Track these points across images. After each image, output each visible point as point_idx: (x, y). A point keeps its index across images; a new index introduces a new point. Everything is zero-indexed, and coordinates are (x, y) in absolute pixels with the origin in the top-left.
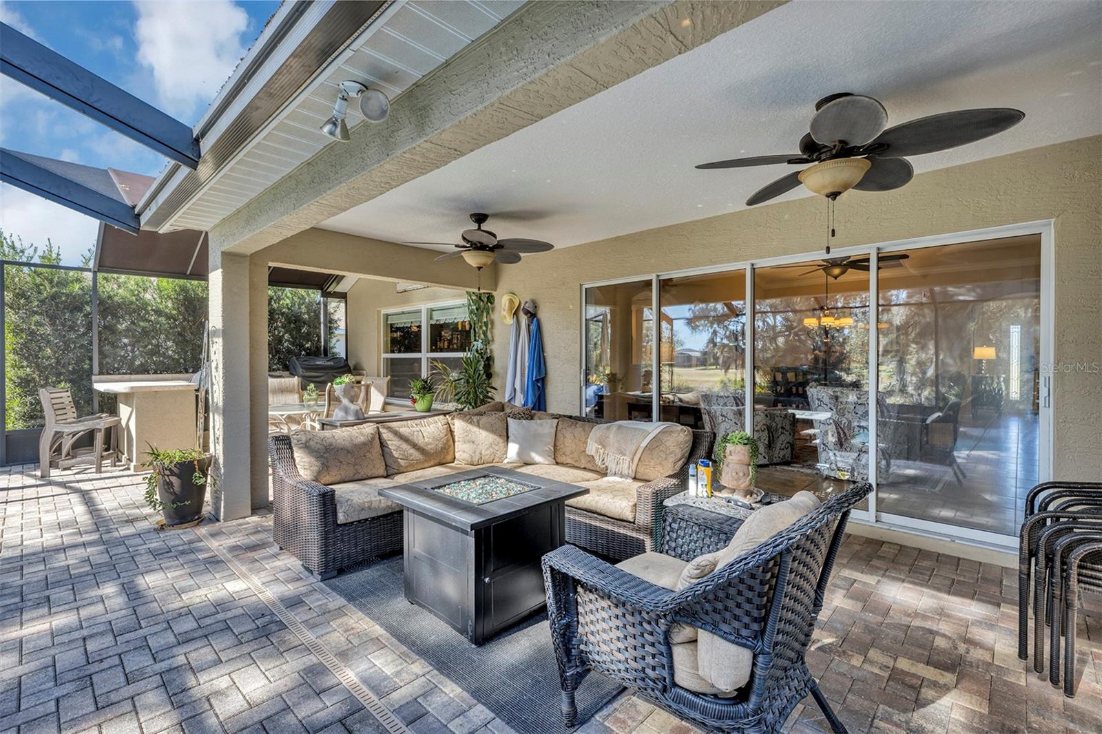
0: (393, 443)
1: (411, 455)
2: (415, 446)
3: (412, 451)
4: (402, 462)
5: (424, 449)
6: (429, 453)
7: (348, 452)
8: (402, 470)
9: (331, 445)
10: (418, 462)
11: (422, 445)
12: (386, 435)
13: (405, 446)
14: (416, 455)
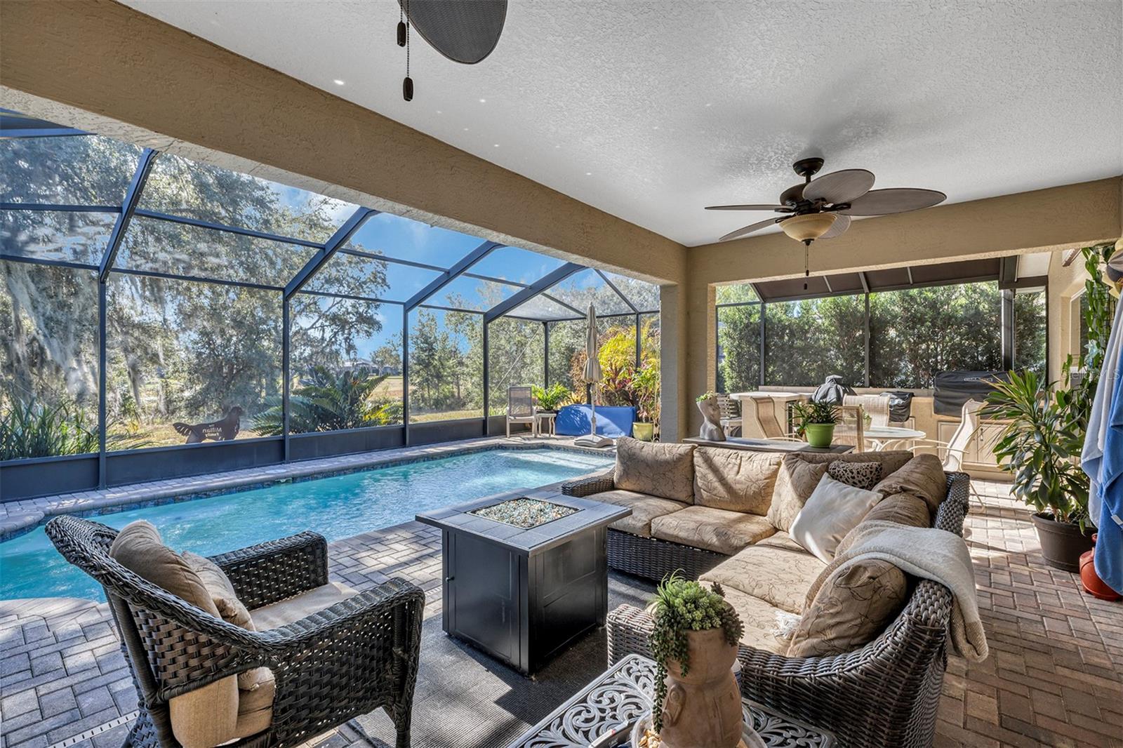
0: (701, 469)
1: (715, 489)
2: (722, 480)
3: (717, 484)
4: (705, 494)
5: (731, 487)
6: (736, 493)
7: (648, 465)
8: (703, 503)
9: (634, 455)
10: (722, 500)
11: (730, 481)
12: (698, 459)
13: (711, 476)
14: (721, 490)
